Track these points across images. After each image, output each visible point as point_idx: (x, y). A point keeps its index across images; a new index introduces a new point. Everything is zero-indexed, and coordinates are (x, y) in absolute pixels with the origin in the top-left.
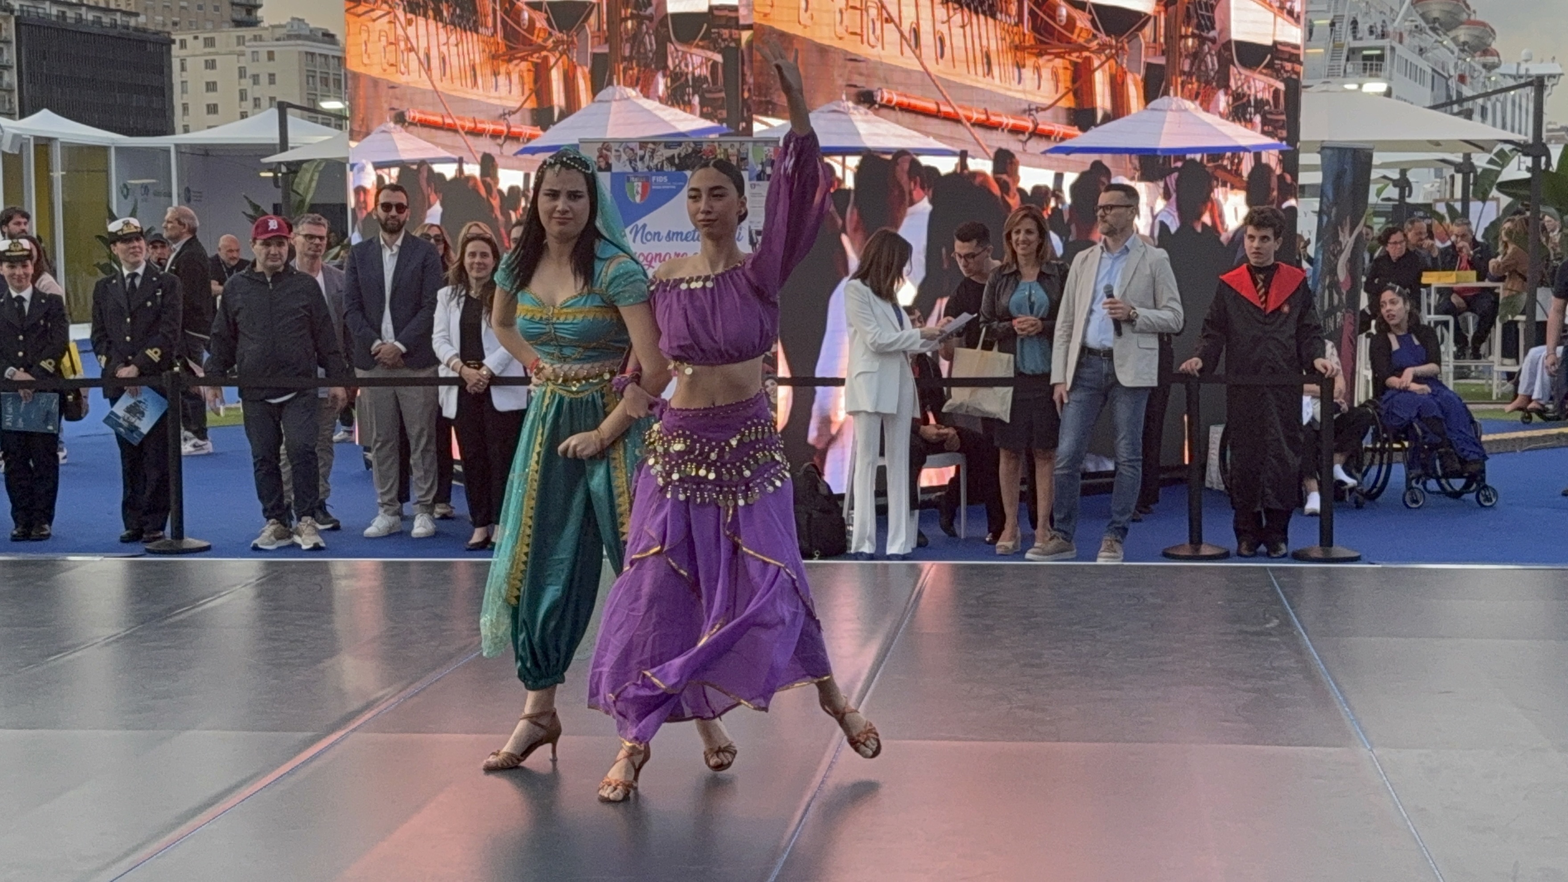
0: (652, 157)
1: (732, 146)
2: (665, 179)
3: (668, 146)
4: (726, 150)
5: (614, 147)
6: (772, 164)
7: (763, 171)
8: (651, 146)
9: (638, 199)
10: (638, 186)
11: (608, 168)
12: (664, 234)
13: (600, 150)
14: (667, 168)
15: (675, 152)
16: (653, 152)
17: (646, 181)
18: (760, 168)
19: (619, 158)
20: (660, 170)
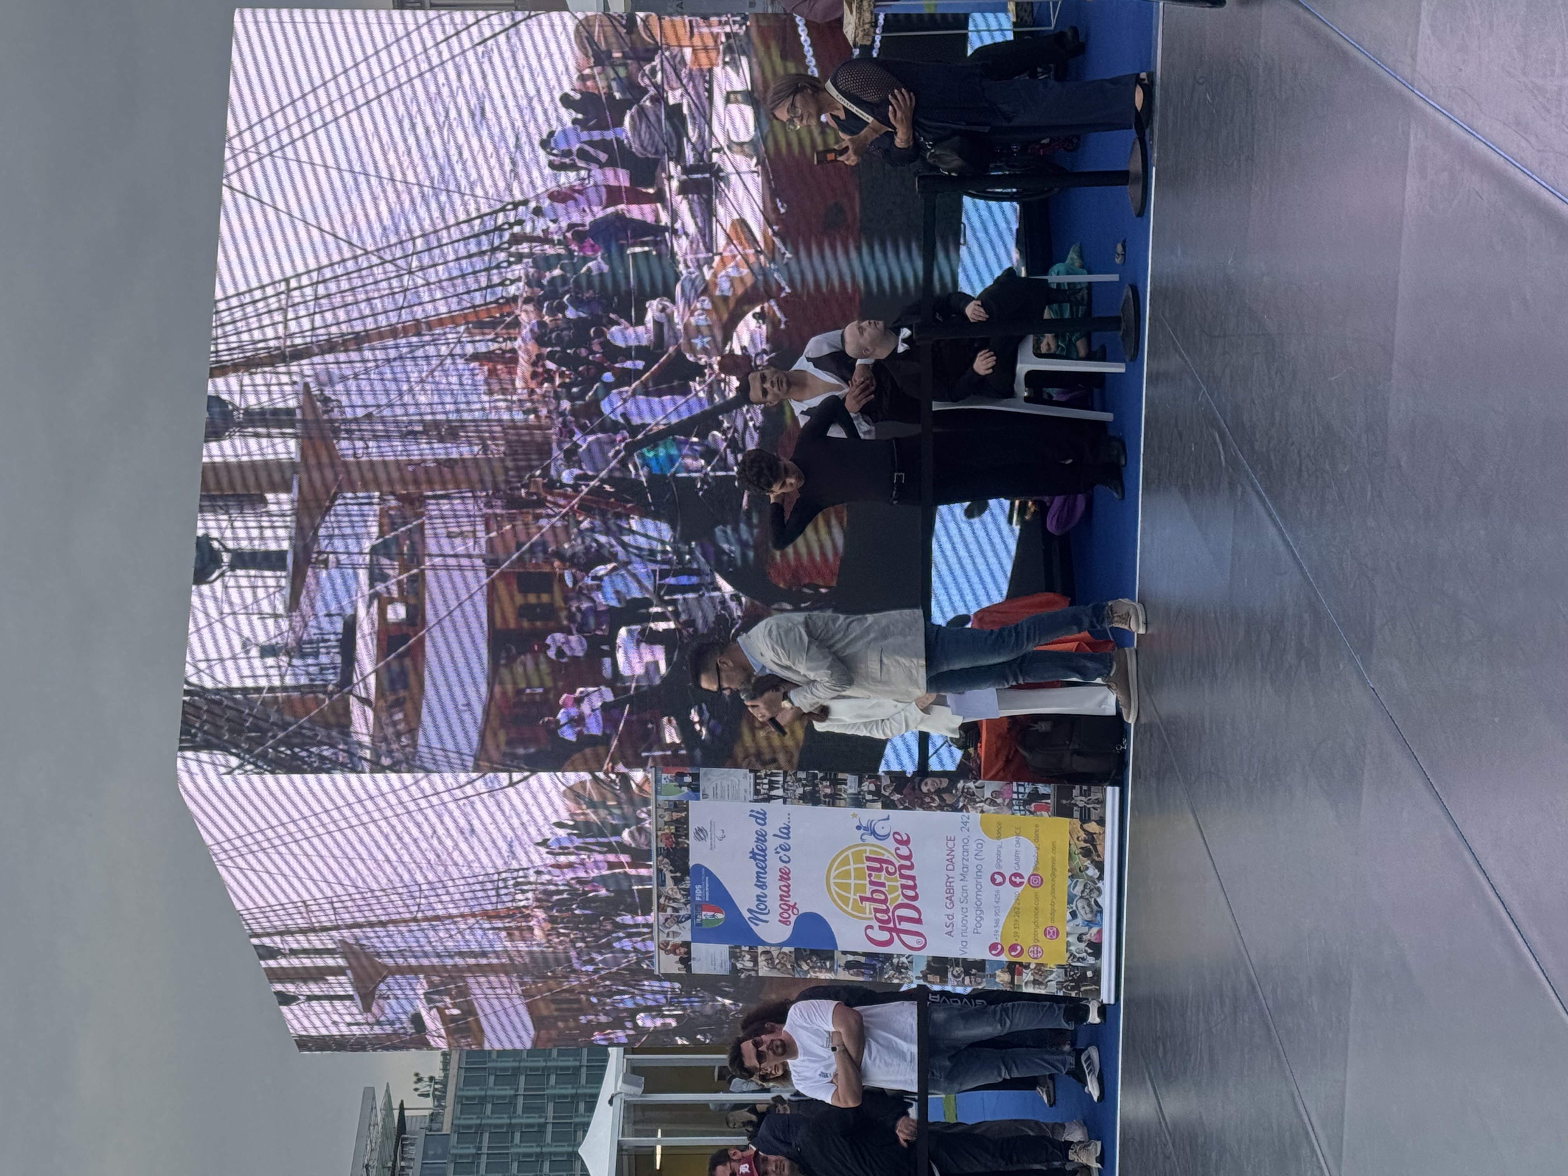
0: (675, 900)
1: (661, 817)
2: (698, 887)
3: (662, 883)
4: (666, 823)
5: (663, 937)
6: (681, 775)
7: (689, 785)
8: (662, 901)
9: (720, 916)
10: (706, 915)
11: (686, 945)
12: (759, 891)
13: (668, 952)
14: (687, 884)
15: (668, 876)
16: (668, 898)
17: (699, 907)
18: (685, 789)
19: (675, 934)
20: (688, 893)
